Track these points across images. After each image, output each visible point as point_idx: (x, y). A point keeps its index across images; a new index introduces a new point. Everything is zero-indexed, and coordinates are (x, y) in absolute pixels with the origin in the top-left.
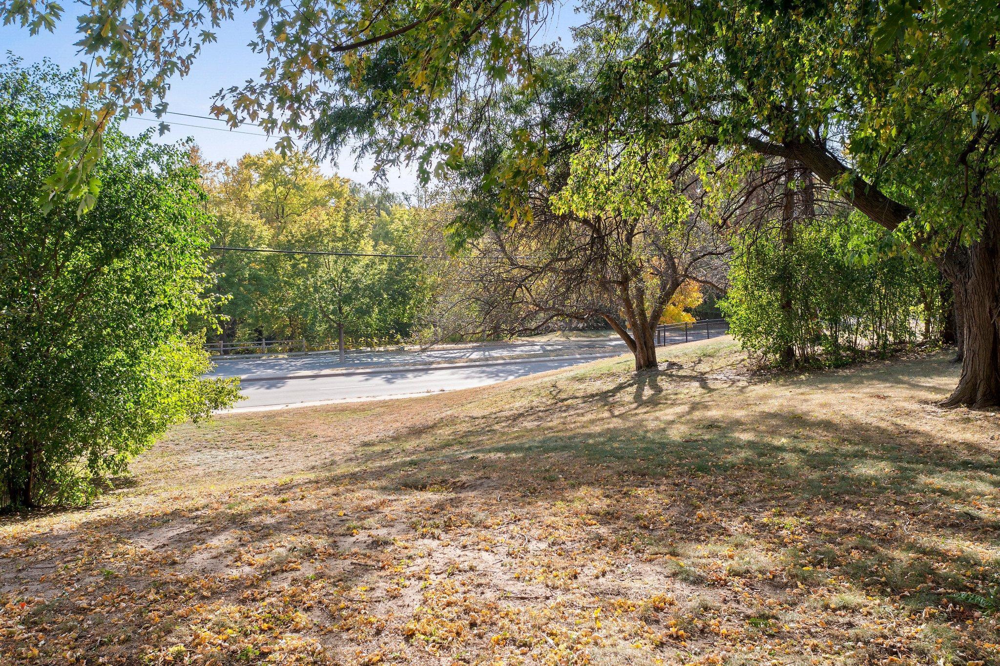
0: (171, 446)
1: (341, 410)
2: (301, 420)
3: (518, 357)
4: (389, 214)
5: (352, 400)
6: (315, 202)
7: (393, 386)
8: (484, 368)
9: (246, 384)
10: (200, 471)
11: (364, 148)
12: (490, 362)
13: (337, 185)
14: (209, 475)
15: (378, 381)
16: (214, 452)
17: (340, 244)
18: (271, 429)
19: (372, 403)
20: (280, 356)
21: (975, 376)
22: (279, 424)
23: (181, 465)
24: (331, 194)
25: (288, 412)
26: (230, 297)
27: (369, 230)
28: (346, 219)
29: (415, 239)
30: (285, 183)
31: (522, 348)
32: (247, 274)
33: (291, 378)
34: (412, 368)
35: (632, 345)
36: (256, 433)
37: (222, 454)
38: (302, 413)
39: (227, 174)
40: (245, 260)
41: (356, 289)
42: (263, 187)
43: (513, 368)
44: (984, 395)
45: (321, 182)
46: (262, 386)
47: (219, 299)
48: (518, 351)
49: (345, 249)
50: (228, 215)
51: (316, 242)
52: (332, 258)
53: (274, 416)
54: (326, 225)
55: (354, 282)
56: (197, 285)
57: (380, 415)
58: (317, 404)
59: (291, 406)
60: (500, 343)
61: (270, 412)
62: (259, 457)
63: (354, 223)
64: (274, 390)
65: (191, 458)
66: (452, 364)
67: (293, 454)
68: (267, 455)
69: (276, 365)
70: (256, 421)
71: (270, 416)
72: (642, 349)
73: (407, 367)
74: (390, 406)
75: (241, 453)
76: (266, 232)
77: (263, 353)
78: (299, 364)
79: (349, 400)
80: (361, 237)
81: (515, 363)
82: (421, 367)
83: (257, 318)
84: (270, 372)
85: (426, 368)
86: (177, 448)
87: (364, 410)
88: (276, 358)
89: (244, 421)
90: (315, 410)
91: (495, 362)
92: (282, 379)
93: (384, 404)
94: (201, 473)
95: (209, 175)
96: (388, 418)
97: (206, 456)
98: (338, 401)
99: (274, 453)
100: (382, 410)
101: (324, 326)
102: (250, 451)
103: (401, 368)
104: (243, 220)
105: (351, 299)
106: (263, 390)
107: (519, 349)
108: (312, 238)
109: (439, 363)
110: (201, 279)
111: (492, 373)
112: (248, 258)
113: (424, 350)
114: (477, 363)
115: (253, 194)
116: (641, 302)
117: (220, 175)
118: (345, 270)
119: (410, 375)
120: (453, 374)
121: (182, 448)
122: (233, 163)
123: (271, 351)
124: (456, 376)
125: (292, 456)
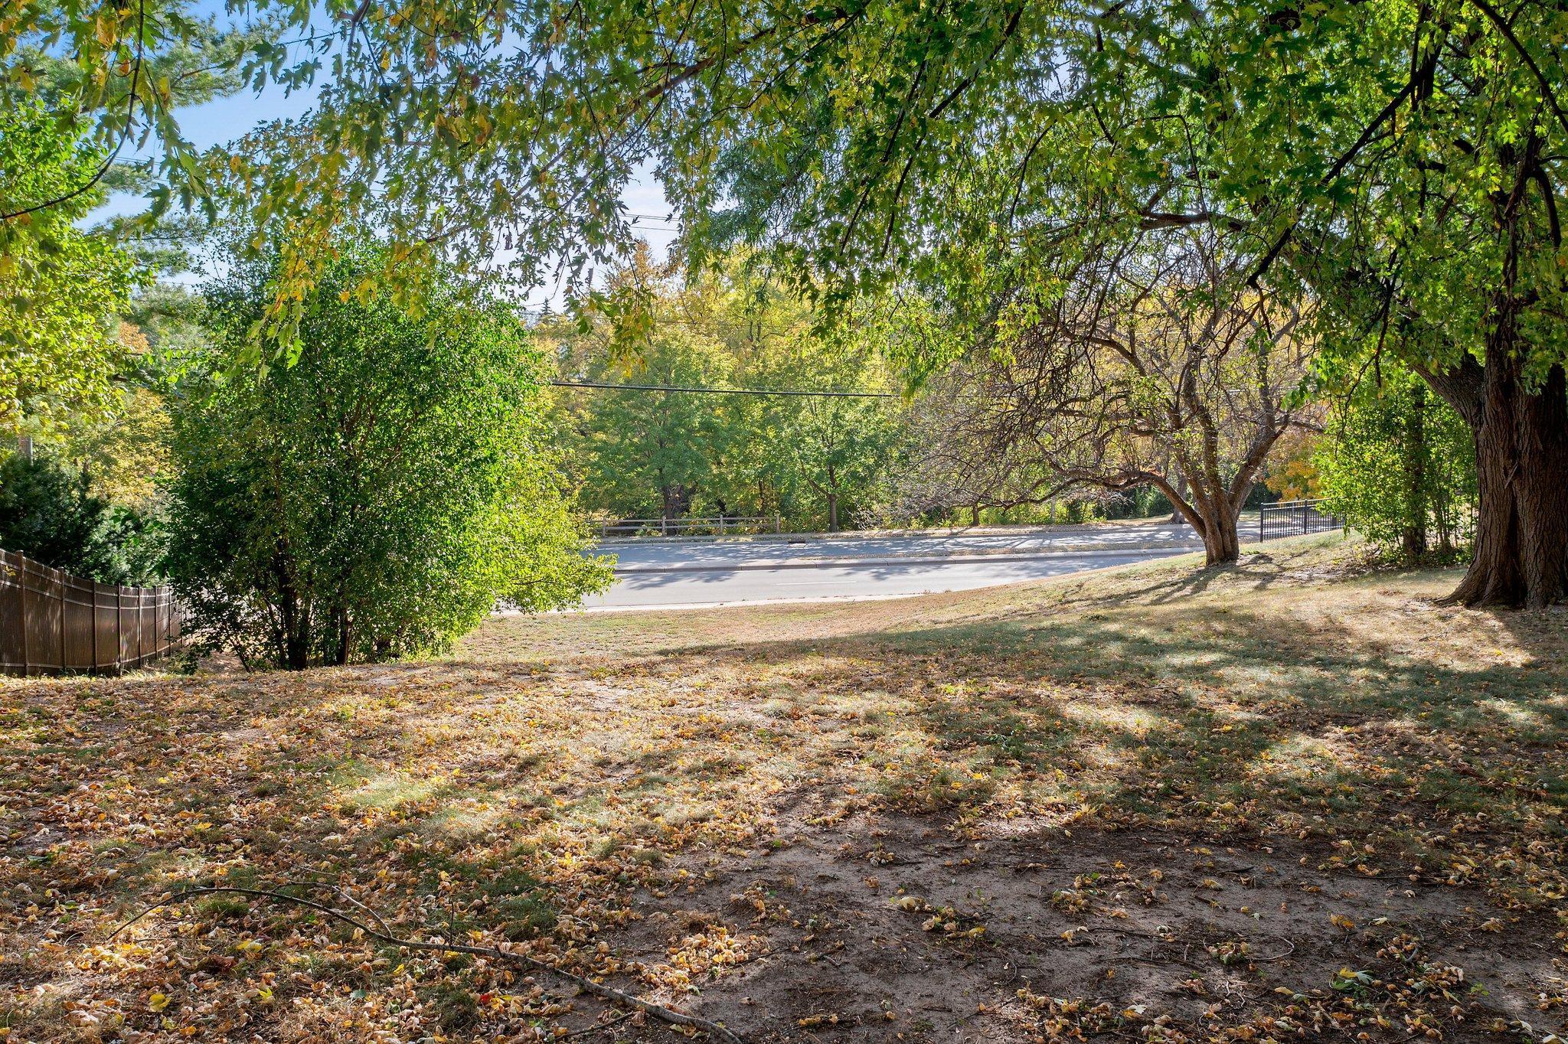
0: (552, 645)
3: (1095, 548)
7: (882, 583)
8: (1030, 563)
9: (679, 574)
12: (1042, 555)
15: (864, 575)
17: (828, 378)
20: (742, 539)
21: (1485, 564)
31: (1110, 536)
32: (696, 422)
33: (742, 568)
34: (919, 560)
35: (1199, 526)
36: (663, 635)
40: (696, 402)
41: (851, 443)
42: (731, 296)
43: (1074, 563)
44: (1495, 589)
46: (700, 578)
48: (1098, 540)
49: (836, 384)
50: (675, 339)
51: (797, 375)
52: (818, 398)
55: (848, 433)
58: (762, 602)
60: (1077, 527)
64: (715, 584)
66: (981, 555)
69: (731, 551)
72: (1213, 533)
73: (912, 558)
76: (726, 362)
77: (720, 534)
78: (763, 550)
79: (808, 600)
81: (1081, 557)
82: (933, 559)
84: (719, 560)
85: (941, 560)
88: (736, 543)
89: (653, 620)
91: (1049, 554)
92: (730, 570)
101: (812, 499)
103: (903, 559)
104: (693, 346)
105: (844, 458)
106: (700, 584)
107: (1104, 536)
108: (790, 369)
109: (962, 553)
111: (1038, 570)
112: (700, 399)
113: (952, 536)
114: (1027, 556)
116: (1212, 462)
118: (836, 416)
119: (913, 570)
120: (978, 570)
123: (732, 532)
124: (981, 573)
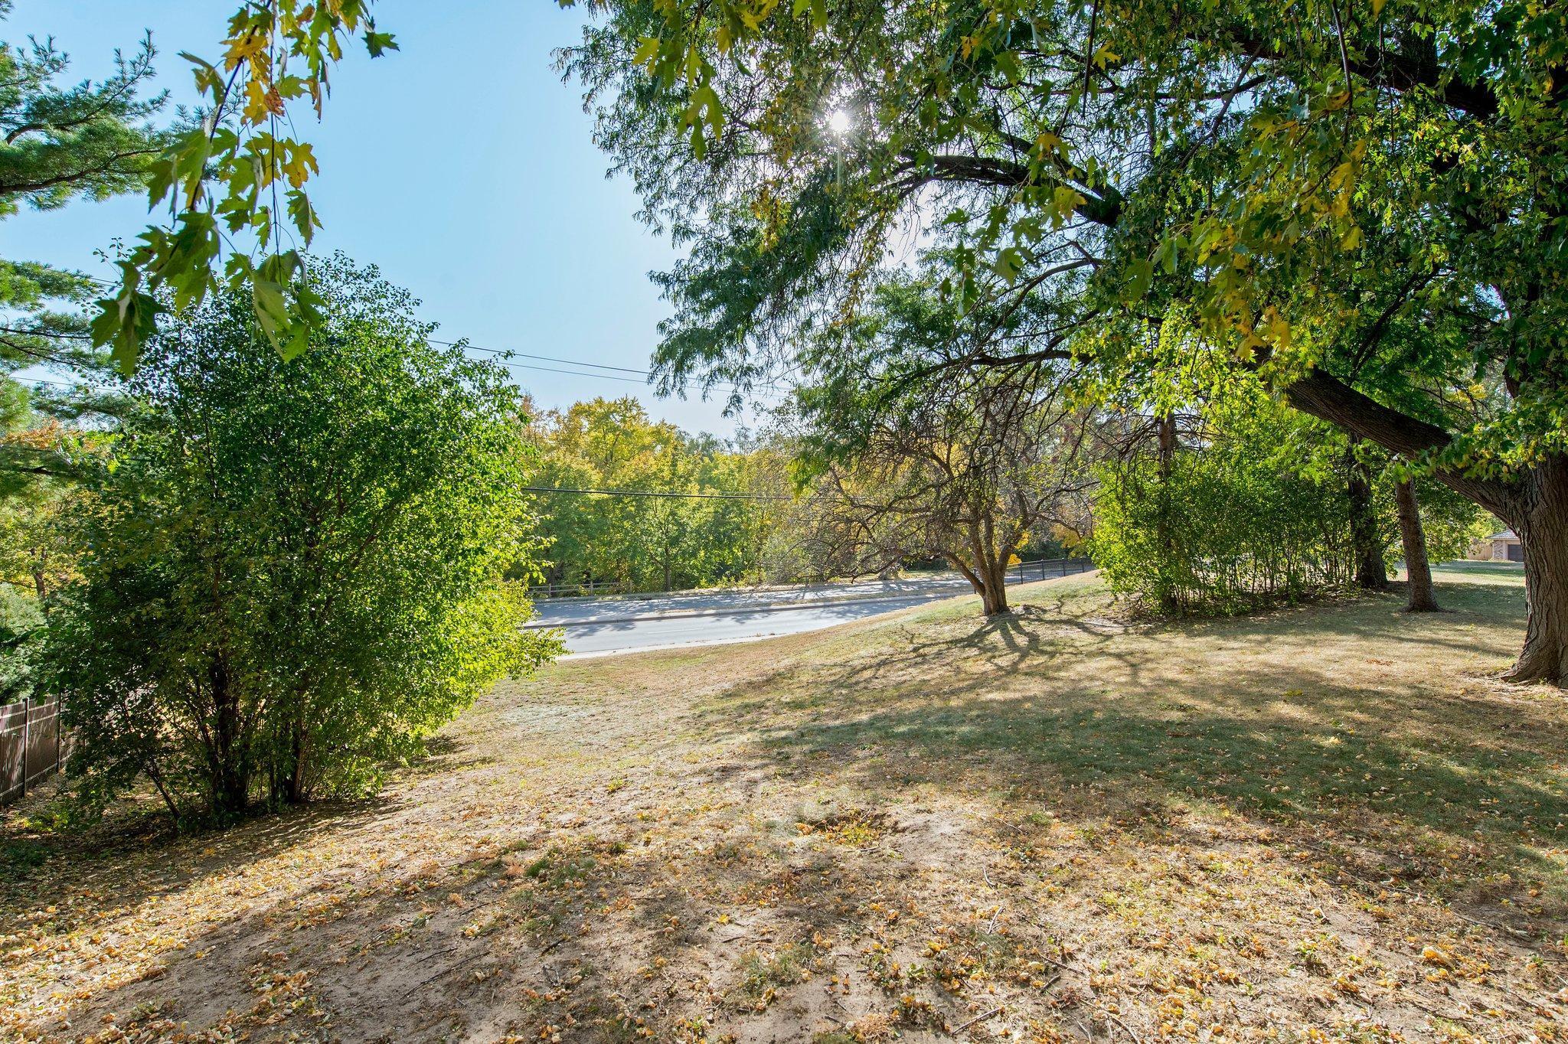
0: (491, 700)
1: (670, 657)
2: (631, 669)
4: (712, 459)
5: (681, 645)
6: (644, 448)
10: (518, 732)
11: (713, 375)
13: (664, 430)
14: (526, 738)
16: (536, 707)
17: (667, 488)
18: (597, 679)
19: (701, 649)
22: (607, 673)
23: (498, 724)
24: (659, 441)
25: (616, 659)
26: (554, 539)
27: (696, 475)
28: (674, 465)
29: (742, 482)
30: (614, 429)
35: (980, 588)
36: (582, 685)
37: (544, 709)
38: (631, 660)
39: (558, 422)
41: (683, 531)
42: (593, 434)
45: (648, 429)
47: (540, 543)
49: (672, 491)
50: (558, 461)
51: (645, 485)
52: (660, 501)
53: (602, 664)
54: (654, 469)
55: (681, 525)
56: (515, 527)
57: (710, 663)
58: (646, 649)
59: (619, 652)
61: (597, 659)
62: (584, 714)
63: (681, 468)
65: (510, 716)
66: (788, 605)
67: (622, 711)
68: (594, 711)
70: (582, 670)
71: (597, 664)
72: (989, 589)
74: (722, 652)
75: (564, 709)
76: (596, 477)
80: (688, 481)
83: (586, 561)
86: (497, 703)
87: (695, 657)
89: (569, 670)
90: (644, 656)
93: (715, 650)
94: (520, 735)
95: (541, 423)
96: (721, 667)
97: (527, 712)
98: (666, 646)
99: (601, 709)
100: (714, 657)
101: (651, 568)
102: (575, 707)
104: (573, 465)
105: (677, 541)
108: (640, 481)
110: (520, 519)
112: (578, 502)
115: (585, 441)
116: (989, 543)
117: (552, 424)
118: (673, 514)
121: (502, 702)
122: (564, 412)
123: (599, 594)
125: (620, 714)
